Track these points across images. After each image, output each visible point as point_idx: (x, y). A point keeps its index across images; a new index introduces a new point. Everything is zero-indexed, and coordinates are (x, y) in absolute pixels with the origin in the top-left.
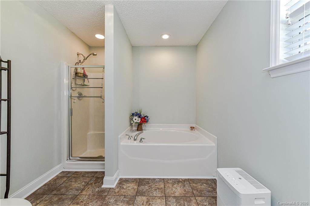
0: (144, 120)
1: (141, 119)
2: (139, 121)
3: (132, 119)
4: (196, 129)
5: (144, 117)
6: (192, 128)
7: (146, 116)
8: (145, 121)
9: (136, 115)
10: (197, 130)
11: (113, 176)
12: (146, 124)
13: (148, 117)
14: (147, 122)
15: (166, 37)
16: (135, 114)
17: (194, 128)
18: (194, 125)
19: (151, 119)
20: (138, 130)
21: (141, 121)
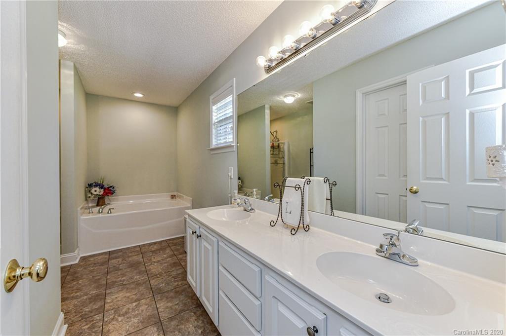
0: (109, 191)
1: (104, 190)
2: (101, 194)
3: (90, 191)
4: (177, 196)
5: (109, 188)
6: (173, 197)
7: (111, 187)
8: (110, 193)
9: (96, 186)
10: (180, 198)
11: (74, 252)
12: (110, 198)
13: (114, 187)
14: (112, 194)
15: (138, 95)
16: (94, 184)
17: (175, 196)
18: (175, 193)
19: (118, 191)
20: (98, 205)
21: (104, 193)
